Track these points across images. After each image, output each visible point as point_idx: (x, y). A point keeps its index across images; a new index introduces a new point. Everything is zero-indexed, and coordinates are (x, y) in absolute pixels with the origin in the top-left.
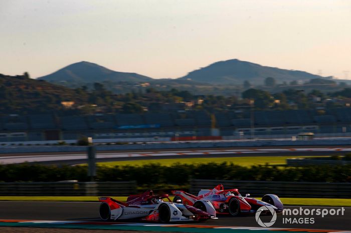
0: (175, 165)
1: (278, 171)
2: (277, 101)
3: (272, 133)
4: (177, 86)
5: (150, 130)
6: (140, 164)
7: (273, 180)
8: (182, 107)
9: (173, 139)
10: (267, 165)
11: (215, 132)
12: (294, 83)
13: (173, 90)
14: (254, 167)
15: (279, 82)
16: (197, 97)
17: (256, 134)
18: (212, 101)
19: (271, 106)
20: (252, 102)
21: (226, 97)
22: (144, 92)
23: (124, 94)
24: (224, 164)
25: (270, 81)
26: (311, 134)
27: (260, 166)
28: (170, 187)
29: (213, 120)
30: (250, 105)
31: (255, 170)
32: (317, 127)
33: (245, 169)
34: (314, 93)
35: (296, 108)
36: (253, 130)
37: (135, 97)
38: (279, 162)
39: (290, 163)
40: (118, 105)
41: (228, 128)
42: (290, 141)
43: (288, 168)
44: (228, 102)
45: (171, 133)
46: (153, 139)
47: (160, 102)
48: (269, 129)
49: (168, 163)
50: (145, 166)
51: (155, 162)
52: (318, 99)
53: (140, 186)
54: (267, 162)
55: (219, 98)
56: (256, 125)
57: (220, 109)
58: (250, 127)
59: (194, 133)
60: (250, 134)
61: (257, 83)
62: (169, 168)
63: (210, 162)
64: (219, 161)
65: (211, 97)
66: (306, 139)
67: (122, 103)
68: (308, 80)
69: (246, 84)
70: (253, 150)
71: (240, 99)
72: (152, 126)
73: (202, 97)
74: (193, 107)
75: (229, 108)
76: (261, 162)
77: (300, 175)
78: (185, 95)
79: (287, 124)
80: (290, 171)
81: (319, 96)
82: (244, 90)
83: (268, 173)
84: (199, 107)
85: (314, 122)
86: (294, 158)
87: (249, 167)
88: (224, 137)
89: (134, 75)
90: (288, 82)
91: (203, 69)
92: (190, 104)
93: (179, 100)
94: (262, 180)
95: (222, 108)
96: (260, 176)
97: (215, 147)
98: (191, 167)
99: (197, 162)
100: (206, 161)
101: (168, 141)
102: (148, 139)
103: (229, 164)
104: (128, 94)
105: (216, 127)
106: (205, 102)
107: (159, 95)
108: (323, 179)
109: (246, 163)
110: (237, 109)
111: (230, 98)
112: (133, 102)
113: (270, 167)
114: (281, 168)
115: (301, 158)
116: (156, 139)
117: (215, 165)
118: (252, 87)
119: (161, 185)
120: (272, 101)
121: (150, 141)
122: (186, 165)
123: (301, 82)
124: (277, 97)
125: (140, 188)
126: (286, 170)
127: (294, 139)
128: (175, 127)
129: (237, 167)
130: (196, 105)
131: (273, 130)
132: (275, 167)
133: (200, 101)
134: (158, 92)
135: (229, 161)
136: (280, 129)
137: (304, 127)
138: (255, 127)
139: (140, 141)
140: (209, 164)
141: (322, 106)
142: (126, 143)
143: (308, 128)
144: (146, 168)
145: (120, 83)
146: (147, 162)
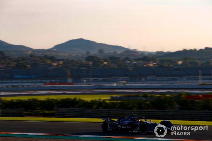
0: (47, 99)
1: (106, 103)
2: (105, 63)
3: (102, 81)
4: (47, 53)
5: (32, 79)
6: (26, 98)
7: (103, 108)
8: (51, 65)
9: (45, 84)
10: (100, 100)
11: (70, 80)
12: (115, 53)
13: (46, 56)
14: (92, 101)
15: (106, 52)
16: (59, 60)
17: (94, 82)
18: (68, 62)
19: (102, 66)
20: (91, 63)
21: (76, 60)
22: (28, 57)
23: (16, 57)
24: (75, 99)
25: (101, 51)
26: (124, 82)
27: (96, 100)
28: (44, 112)
29: (69, 74)
30: (89, 65)
31: (93, 103)
32: (128, 78)
33: (87, 102)
34: (127, 59)
35: (116, 67)
36: (91, 79)
37: (23, 59)
38: (106, 98)
39: (113, 98)
40: (13, 64)
41: (77, 78)
42: (112, 86)
43: (112, 101)
44: (77, 63)
45: (44, 81)
46: (33, 84)
47: (38, 63)
48: (100, 79)
49: (42, 98)
50: (29, 100)
51: (35, 97)
52: (128, 62)
53: (26, 111)
54: (100, 98)
55: (72, 61)
56: (93, 76)
57: (73, 67)
58: (89, 78)
59: (57, 80)
60: (89, 82)
61: (94, 52)
62: (43, 101)
63: (67, 98)
64: (72, 97)
65: (67, 60)
66: (121, 85)
67: (16, 63)
68: (123, 51)
69: (88, 53)
70: (92, 91)
71: (84, 61)
72: (33, 76)
73: (62, 60)
74: (57, 65)
75: (77, 66)
76: (96, 98)
77: (118, 106)
78: (53, 59)
79: (112, 76)
80: (113, 103)
81: (129, 61)
82: (86, 56)
83: (100, 104)
84: (60, 65)
85: (126, 75)
86: (115, 96)
87: (90, 101)
88: (75, 83)
89: (22, 47)
90: (112, 52)
91: (63, 44)
92: (55, 64)
93: (49, 62)
94: (97, 108)
95: (73, 66)
96: (96, 106)
97: (70, 89)
98: (56, 100)
99: (59, 98)
100: (64, 97)
101: (42, 85)
102: (31, 84)
103: (78, 99)
104: (19, 58)
105: (71, 77)
106: (64, 63)
107: (37, 59)
108: (131, 108)
109: (88, 99)
110: (82, 67)
111: (79, 61)
112: (22, 62)
113: (101, 101)
114: (108, 101)
115: (119, 96)
116: (35, 84)
117: (69, 99)
118: (91, 55)
119: (38, 111)
120: (102, 63)
121: (32, 85)
122: (53, 100)
123: (119, 52)
124: (105, 61)
125: (26, 113)
126: (111, 103)
127: (115, 85)
128: (47, 77)
129: (83, 101)
130: (59, 64)
131: (103, 79)
132: (104, 100)
133: (61, 62)
134: (36, 57)
135: (78, 97)
136: (107, 79)
137: (121, 78)
138: (93, 78)
139: (26, 85)
140: (67, 99)
141: (130, 66)
142: (18, 86)
143: (123, 79)
144: (30, 101)
145: (14, 51)
146: (30, 98)
